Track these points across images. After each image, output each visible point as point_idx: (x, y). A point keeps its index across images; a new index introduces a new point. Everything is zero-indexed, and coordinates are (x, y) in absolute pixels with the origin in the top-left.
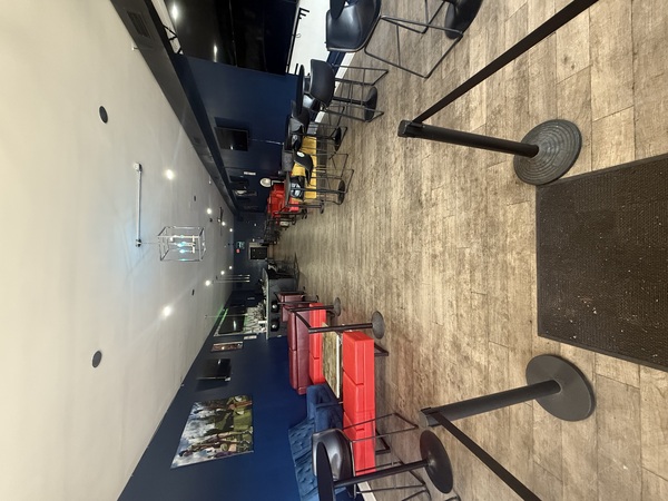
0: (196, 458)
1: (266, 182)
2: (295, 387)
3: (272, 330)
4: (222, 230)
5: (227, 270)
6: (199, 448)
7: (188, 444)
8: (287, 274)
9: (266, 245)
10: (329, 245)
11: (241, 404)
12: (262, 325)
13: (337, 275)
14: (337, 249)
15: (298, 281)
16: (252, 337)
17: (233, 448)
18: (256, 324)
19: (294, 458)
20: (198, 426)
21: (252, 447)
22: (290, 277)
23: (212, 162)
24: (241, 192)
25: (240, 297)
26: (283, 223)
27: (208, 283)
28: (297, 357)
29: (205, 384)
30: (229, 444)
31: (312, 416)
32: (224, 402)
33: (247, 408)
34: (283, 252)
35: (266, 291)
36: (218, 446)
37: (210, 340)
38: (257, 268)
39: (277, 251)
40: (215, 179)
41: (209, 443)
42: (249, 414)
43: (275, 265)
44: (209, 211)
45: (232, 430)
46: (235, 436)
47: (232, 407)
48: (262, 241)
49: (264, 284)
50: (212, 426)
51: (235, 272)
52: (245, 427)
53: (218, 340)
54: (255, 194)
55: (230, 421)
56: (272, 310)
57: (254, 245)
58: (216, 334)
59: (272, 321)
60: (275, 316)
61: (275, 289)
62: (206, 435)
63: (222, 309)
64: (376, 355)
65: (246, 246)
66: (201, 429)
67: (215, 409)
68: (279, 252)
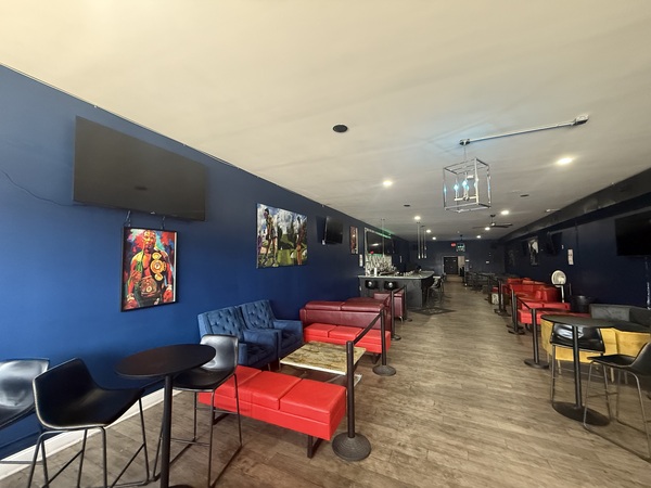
0: (262, 221)
1: (559, 278)
2: (307, 306)
3: (367, 282)
4: (479, 228)
5: (432, 235)
6: (269, 223)
7: (273, 214)
8: (428, 299)
9: (462, 273)
10: (474, 369)
11: (300, 254)
12: (373, 271)
13: (428, 377)
14: (467, 382)
15: (419, 312)
16: (361, 262)
17: (263, 250)
18: (374, 265)
19: (243, 306)
20: (287, 221)
21: (261, 267)
22: (425, 301)
23: (586, 210)
24: (535, 246)
25: (403, 250)
26: (495, 297)
27: (417, 218)
28: (334, 310)
29: (321, 223)
30: (268, 247)
31: (276, 324)
32: (304, 240)
33: (295, 261)
34: (454, 294)
35: (408, 276)
36: (267, 238)
37: (361, 225)
38: (434, 264)
39: (455, 286)
40: (555, 215)
41: (271, 231)
42: (290, 262)
43: (438, 286)
44: (505, 213)
45: (279, 249)
46: (273, 252)
47: (299, 247)
48: (467, 270)
49: (417, 273)
50: (285, 232)
51: (429, 243)
52: (279, 260)
53: (361, 231)
54: (534, 263)
55: (286, 247)
56: (386, 283)
57: (461, 261)
58: (367, 230)
59: (376, 282)
60: (381, 284)
61: (410, 286)
62: (278, 228)
63: (391, 233)
64: (311, 438)
65: (461, 253)
66: (284, 224)
67: (299, 233)
68: (455, 289)
